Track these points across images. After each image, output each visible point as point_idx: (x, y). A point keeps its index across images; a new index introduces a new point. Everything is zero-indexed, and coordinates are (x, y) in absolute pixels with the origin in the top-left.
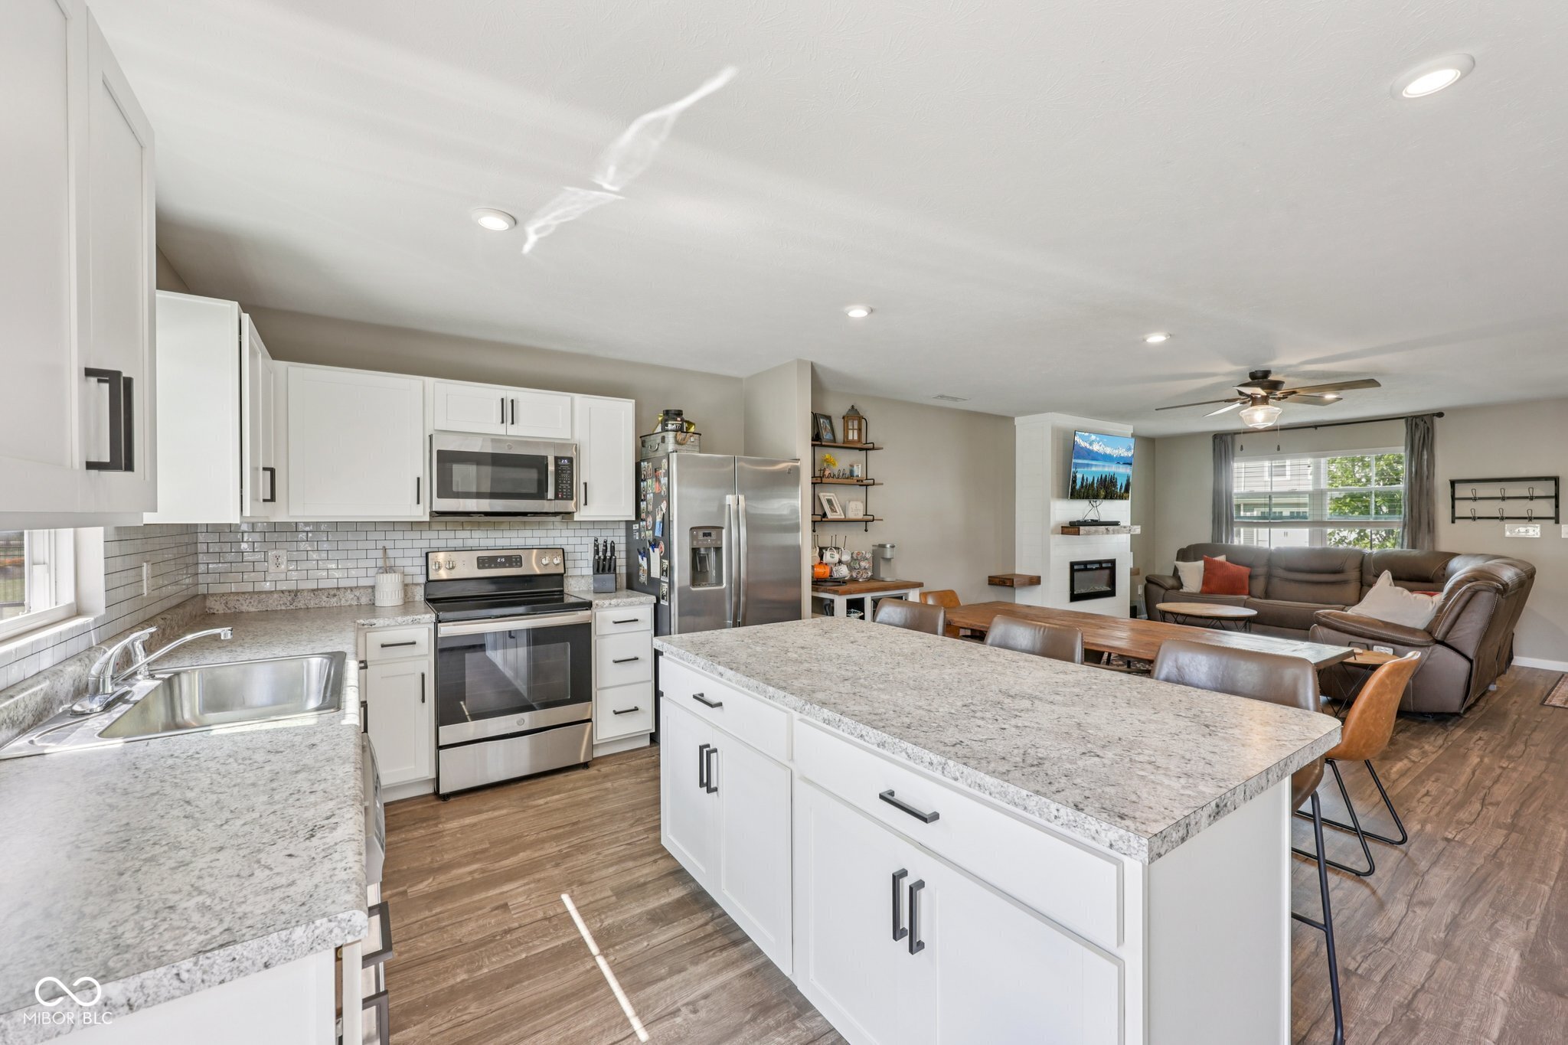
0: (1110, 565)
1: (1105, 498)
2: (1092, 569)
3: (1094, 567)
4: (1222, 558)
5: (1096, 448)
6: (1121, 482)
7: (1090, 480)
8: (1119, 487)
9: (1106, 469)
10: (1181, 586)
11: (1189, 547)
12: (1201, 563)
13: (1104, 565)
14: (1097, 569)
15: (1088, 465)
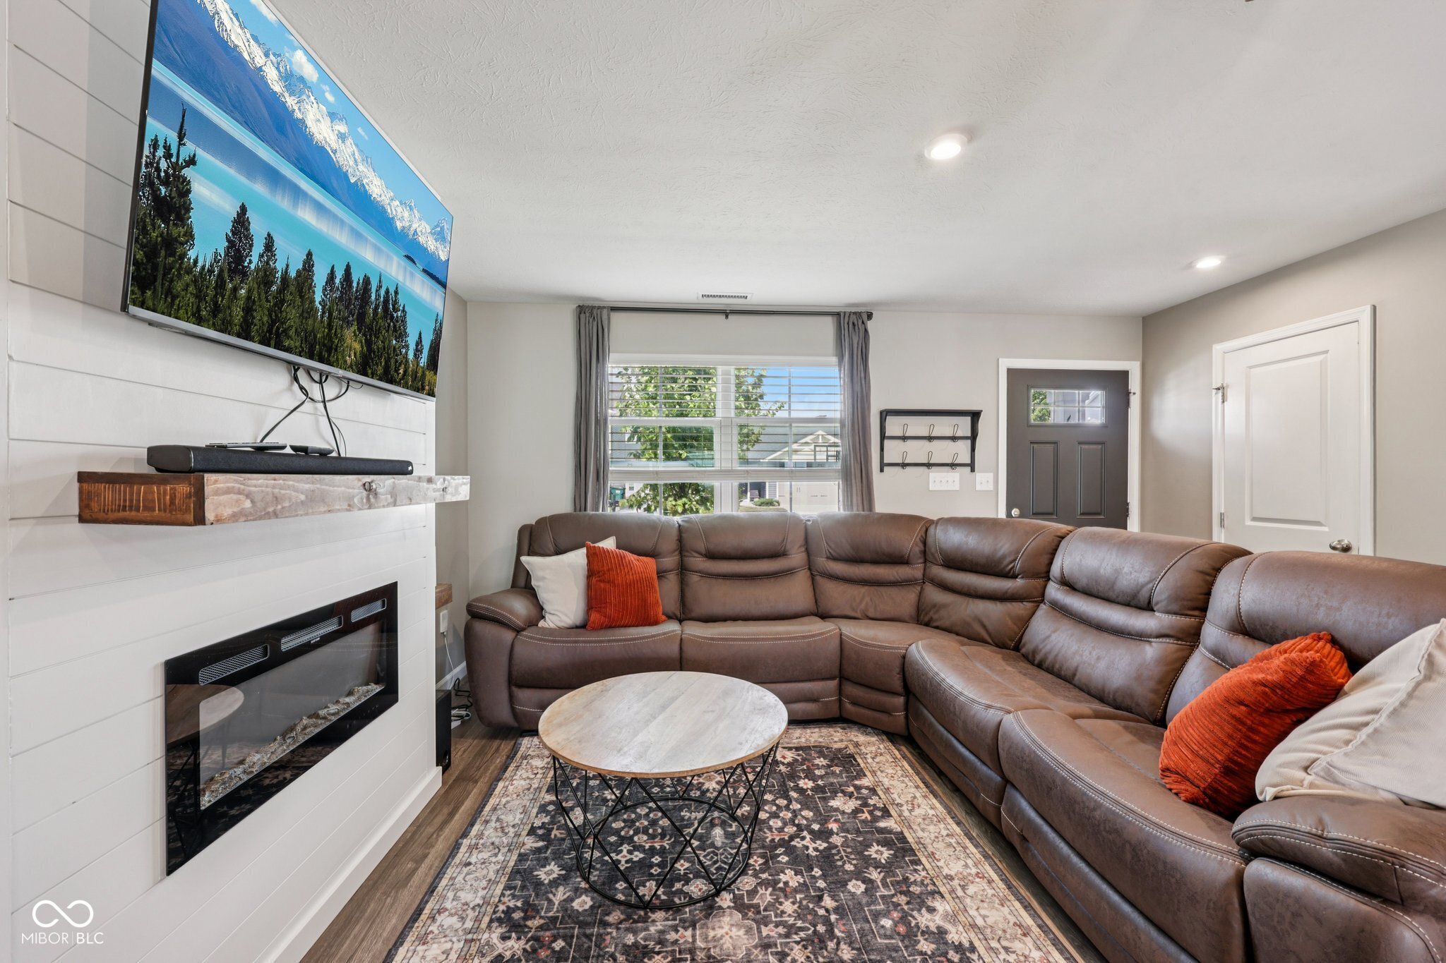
0: (377, 607)
1: (363, 367)
2: (307, 648)
3: (314, 635)
4: (609, 544)
5: (322, 130)
6: (417, 328)
7: (288, 259)
8: (412, 341)
9: (368, 255)
10: (540, 612)
11: (542, 521)
12: (578, 558)
13: (357, 615)
14: (327, 639)
15: (274, 178)
